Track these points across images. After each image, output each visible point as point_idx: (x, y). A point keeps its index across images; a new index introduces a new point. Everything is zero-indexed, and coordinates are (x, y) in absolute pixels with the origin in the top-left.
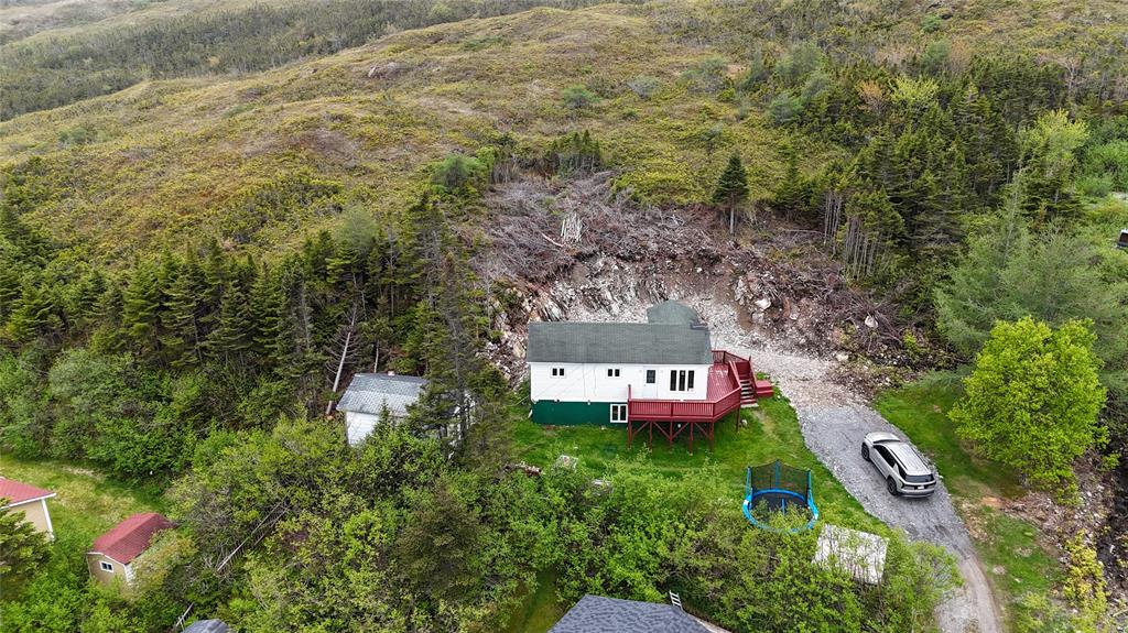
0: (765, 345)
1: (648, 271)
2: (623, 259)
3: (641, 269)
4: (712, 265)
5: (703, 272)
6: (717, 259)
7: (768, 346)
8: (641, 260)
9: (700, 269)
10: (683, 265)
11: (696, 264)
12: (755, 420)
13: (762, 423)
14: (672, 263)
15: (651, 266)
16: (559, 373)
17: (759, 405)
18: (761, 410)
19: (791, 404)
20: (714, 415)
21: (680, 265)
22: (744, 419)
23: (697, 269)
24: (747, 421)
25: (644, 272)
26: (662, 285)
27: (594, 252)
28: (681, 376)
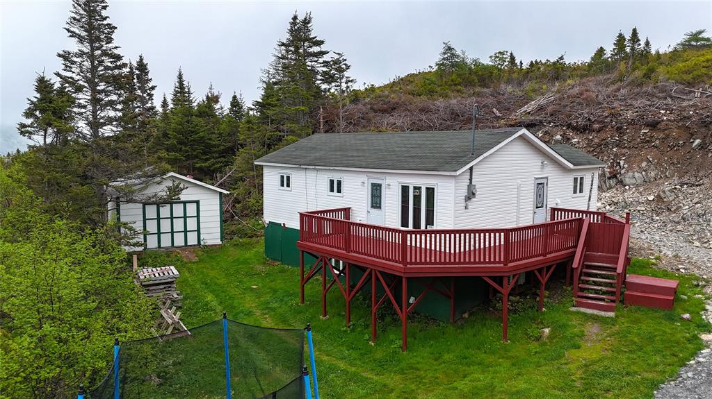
1: (607, 144)
5: (702, 147)
9: (697, 141)
10: (668, 136)
11: (693, 135)
12: (568, 333)
13: (582, 343)
14: (649, 133)
15: (612, 137)
16: (285, 182)
17: (616, 316)
18: (614, 325)
19: (703, 335)
20: (404, 261)
21: (662, 135)
22: (548, 327)
23: (693, 142)
24: (550, 332)
25: (599, 145)
26: (622, 163)
27: (541, 122)
28: (414, 196)
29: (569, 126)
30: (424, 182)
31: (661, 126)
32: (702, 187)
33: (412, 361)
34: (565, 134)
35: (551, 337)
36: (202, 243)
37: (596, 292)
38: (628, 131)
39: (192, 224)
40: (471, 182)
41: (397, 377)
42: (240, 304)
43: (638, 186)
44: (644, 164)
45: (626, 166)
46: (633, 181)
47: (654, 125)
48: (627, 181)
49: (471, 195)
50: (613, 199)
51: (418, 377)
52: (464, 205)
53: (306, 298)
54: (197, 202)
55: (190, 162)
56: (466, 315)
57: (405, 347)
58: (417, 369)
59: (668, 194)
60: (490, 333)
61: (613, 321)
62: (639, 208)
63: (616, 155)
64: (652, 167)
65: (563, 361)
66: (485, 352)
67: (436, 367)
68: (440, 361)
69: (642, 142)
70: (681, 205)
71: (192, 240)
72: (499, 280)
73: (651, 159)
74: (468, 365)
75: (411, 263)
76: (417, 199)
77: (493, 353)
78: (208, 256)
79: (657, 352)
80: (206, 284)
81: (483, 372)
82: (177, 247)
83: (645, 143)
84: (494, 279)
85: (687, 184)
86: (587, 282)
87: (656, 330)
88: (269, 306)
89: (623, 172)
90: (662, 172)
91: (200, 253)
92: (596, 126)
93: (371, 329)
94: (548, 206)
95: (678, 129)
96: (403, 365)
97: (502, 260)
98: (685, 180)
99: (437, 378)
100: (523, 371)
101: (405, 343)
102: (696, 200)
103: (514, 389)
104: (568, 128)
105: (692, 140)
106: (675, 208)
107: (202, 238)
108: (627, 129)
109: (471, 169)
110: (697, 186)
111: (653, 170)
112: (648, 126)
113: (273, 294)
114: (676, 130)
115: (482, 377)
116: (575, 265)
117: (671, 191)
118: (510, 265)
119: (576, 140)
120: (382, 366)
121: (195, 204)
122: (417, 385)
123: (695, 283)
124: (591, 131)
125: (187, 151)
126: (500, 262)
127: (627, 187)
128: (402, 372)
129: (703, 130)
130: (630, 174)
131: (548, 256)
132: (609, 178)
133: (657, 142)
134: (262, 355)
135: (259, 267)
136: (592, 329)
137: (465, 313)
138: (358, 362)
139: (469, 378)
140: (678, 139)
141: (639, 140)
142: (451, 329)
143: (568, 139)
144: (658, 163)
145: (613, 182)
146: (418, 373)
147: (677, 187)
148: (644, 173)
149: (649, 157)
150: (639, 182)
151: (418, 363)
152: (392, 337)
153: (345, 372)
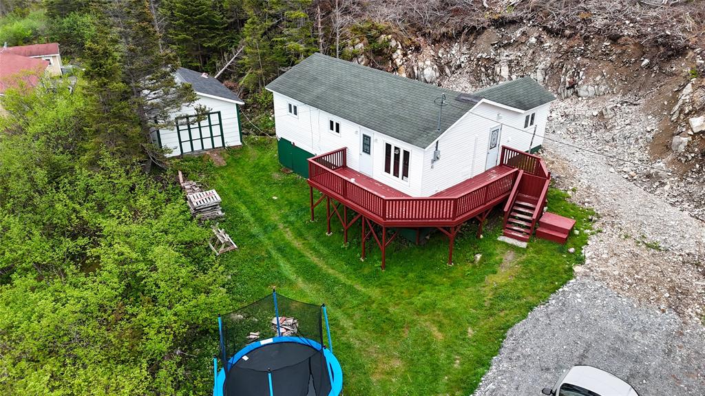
0: (663, 184)
1: (573, 53)
2: (550, 32)
3: (565, 47)
4: (669, 58)
5: (649, 67)
6: (680, 52)
7: (667, 188)
8: (569, 37)
9: (646, 61)
10: (624, 52)
11: (644, 54)
12: (492, 261)
13: (499, 269)
14: (609, 47)
15: (579, 45)
16: (293, 110)
17: (527, 247)
18: (523, 254)
19: (577, 267)
20: (384, 217)
21: (619, 51)
22: (480, 253)
23: (643, 61)
24: (482, 257)
25: (567, 52)
26: (581, 73)
27: (521, 19)
28: (395, 154)
29: (545, 28)
30: (404, 146)
31: (621, 41)
32: (637, 107)
33: (387, 278)
34: (539, 36)
35: (481, 262)
36: (226, 145)
37: (519, 226)
38: (593, 40)
39: (216, 131)
40: (437, 150)
41: (378, 290)
42: (266, 217)
43: (589, 98)
44: (598, 78)
45: (584, 77)
46: (586, 94)
47: (615, 39)
48: (581, 93)
49: (436, 158)
50: (566, 111)
51: (390, 291)
52: (430, 166)
53: (315, 215)
54: (219, 113)
55: (198, 41)
56: (428, 237)
57: (384, 267)
58: (390, 285)
59: (609, 111)
60: (441, 256)
61: (524, 250)
62: (583, 123)
63: (578, 65)
64: (604, 82)
65: (483, 285)
66: (436, 273)
67: (402, 284)
68: (406, 279)
69: (602, 54)
70: (616, 124)
71: (218, 143)
72: (448, 229)
73: (605, 74)
74: (423, 283)
75: (389, 219)
76: (397, 157)
77: (440, 274)
78: (233, 159)
79: (543, 279)
80: (238, 194)
81: (431, 290)
82: (207, 150)
83: (605, 55)
84: (444, 228)
85: (626, 102)
86: (514, 217)
87: (548, 261)
88: (289, 219)
89: (580, 83)
90: (611, 87)
91: (226, 155)
92: (568, 32)
93: (361, 248)
94: (500, 146)
95: (634, 45)
96: (382, 280)
97: (451, 216)
98: (626, 98)
99: (402, 293)
100: (456, 291)
101: (384, 263)
102: (628, 122)
103: (448, 307)
104: (543, 30)
105: (642, 59)
106: (610, 126)
107: (225, 142)
108: (593, 38)
109: (437, 142)
110: (634, 105)
111: (604, 85)
112: (610, 39)
113: (291, 208)
114: (632, 47)
115: (430, 293)
116: (506, 210)
117: (612, 109)
118: (457, 219)
119: (548, 44)
120: (367, 280)
121: (217, 114)
122: (389, 298)
123: (590, 217)
124: (563, 36)
125: (193, 31)
126: (449, 218)
127: (580, 99)
128: (380, 286)
129: (654, 49)
130: (585, 87)
131: (488, 204)
132: (568, 89)
133: (614, 56)
134: (288, 266)
135: (276, 175)
136: (509, 256)
137: (427, 235)
138: (353, 276)
139: (422, 295)
140: (631, 56)
141: (600, 51)
142: (416, 251)
143: (542, 43)
144: (610, 78)
145: (570, 92)
146: (390, 288)
147: (619, 105)
148: (596, 87)
149: (604, 71)
150: (591, 95)
151: (391, 280)
152: (376, 257)
153: (344, 285)
